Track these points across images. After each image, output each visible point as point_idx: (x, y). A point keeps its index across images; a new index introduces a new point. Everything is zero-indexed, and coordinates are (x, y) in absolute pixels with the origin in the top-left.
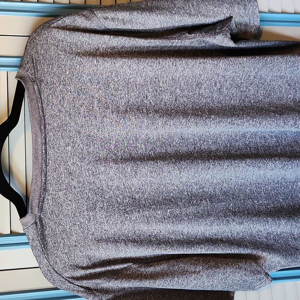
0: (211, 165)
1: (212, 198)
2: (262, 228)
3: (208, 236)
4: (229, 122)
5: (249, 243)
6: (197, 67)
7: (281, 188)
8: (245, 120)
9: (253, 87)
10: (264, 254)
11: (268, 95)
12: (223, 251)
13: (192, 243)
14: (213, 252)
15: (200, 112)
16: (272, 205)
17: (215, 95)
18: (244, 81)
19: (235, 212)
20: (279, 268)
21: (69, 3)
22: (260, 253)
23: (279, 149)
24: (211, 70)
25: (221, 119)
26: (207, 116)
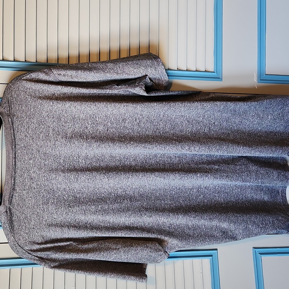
0: (130, 176)
1: (131, 198)
2: (165, 220)
3: (127, 224)
4: (143, 147)
5: (156, 230)
6: (122, 108)
7: (182, 193)
8: (154, 145)
9: (162, 122)
10: (166, 238)
11: (173, 128)
12: (137, 235)
13: (116, 229)
14: (130, 236)
15: (124, 139)
16: (174, 205)
17: (135, 128)
18: (156, 118)
19: (147, 208)
21: (35, 62)
22: (163, 237)
23: (180, 165)
24: (132, 111)
25: (137, 144)
26: (128, 142)
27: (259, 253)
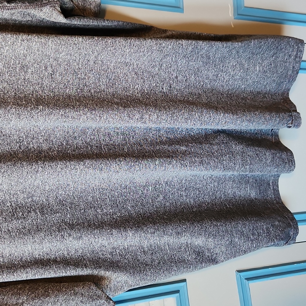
0: (40, 168)
1: (43, 209)
2: (105, 243)
3: (37, 256)
4: (62, 115)
5: (90, 261)
6: (19, 44)
7: (130, 193)
8: (81, 112)
9: (93, 74)
10: (108, 274)
11: (111, 84)
12: (56, 274)
13: (15, 267)
14: (43, 277)
15: (25, 101)
16: (119, 214)
17: (46, 82)
18: (82, 66)
19: (73, 225)
20: (126, 289)
22: (102, 273)
23: (126, 147)
24: (38, 50)
25: (51, 110)
26: (33, 107)
27: (245, 279)
